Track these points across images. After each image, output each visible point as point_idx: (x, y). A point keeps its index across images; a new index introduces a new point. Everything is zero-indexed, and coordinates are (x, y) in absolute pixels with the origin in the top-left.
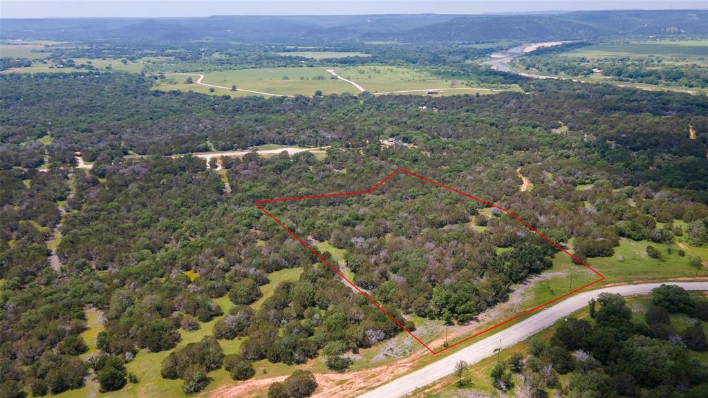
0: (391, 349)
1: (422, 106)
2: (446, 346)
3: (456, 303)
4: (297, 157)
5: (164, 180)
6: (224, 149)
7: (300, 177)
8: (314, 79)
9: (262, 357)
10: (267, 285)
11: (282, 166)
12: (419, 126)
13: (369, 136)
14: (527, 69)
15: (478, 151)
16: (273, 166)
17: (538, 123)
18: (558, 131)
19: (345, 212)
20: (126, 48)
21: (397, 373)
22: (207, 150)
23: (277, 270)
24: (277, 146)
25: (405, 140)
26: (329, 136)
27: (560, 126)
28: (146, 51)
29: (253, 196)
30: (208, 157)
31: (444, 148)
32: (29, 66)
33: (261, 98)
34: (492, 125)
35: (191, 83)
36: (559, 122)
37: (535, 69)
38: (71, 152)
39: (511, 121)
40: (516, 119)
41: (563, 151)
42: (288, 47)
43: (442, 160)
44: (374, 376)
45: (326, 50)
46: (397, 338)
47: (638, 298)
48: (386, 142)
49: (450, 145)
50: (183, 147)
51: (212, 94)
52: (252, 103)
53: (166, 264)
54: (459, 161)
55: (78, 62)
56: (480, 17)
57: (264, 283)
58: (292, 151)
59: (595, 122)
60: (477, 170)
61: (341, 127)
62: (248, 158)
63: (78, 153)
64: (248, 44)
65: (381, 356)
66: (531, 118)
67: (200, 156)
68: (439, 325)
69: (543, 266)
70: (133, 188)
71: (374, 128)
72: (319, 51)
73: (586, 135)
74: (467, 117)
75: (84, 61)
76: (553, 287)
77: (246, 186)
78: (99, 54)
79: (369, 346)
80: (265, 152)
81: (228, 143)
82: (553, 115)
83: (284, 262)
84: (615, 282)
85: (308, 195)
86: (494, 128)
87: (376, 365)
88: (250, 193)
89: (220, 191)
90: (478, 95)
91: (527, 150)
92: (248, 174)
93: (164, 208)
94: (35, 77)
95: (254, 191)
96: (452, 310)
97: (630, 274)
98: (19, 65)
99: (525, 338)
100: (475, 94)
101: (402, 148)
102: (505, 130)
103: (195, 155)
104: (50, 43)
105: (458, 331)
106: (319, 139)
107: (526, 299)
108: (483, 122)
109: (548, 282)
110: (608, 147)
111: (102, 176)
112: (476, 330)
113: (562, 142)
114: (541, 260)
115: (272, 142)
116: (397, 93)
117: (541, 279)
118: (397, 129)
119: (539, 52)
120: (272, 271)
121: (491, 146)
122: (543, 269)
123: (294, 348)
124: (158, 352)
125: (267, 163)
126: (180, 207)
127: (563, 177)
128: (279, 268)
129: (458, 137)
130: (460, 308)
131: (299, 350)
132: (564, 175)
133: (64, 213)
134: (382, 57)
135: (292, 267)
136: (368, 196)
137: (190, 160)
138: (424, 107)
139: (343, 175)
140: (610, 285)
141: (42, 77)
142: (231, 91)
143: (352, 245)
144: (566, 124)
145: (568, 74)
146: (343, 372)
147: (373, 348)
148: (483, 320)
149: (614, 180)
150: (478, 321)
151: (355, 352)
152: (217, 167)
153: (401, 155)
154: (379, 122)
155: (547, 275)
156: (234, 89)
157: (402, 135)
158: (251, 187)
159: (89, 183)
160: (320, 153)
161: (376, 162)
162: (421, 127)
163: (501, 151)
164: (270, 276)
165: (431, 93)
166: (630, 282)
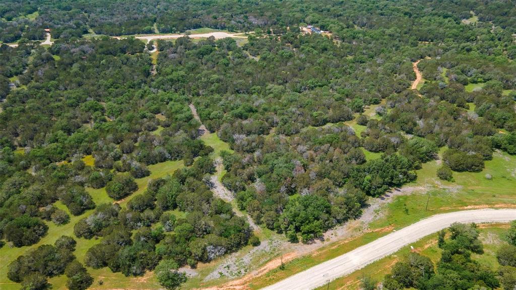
0: (228, 267)
2: (282, 267)
3: (302, 222)
4: (221, 42)
5: (104, 61)
6: (164, 32)
7: (218, 63)
9: (105, 264)
10: (146, 178)
11: (208, 49)
12: (339, 13)
13: (291, 23)
15: (385, 41)
16: (197, 51)
17: (450, 13)
18: (466, 22)
19: (239, 102)
22: (150, 32)
23: (161, 161)
24: (212, 30)
25: (323, 28)
26: (255, 22)
27: (471, 16)
29: (172, 80)
30: (148, 38)
31: (354, 38)
34: (406, 14)
36: (472, 12)
38: (41, 29)
39: (425, 10)
40: (430, 9)
41: (465, 44)
43: (348, 50)
46: (237, 254)
47: (494, 227)
48: (304, 29)
49: (360, 35)
50: (132, 28)
53: (72, 147)
54: (364, 51)
57: (143, 176)
58: (219, 35)
59: (506, 13)
60: (378, 62)
61: (269, 13)
62: (180, 42)
63: (48, 30)
65: (216, 274)
66: (445, 8)
67: (142, 38)
68: (282, 241)
69: (405, 180)
70: (75, 68)
71: (298, 15)
73: (493, 27)
74: (386, 6)
76: (410, 204)
77: (168, 70)
79: (208, 260)
80: (196, 36)
81: (169, 26)
82: (466, 5)
83: (167, 155)
84: (475, 204)
85: (218, 81)
86: (407, 17)
87: (208, 286)
88: (170, 77)
89: (147, 74)
91: (432, 41)
92: (175, 58)
93: (95, 88)
95: (174, 75)
96: (297, 229)
97: (494, 197)
99: (363, 267)
101: (316, 36)
102: (417, 20)
103: (137, 37)
105: (301, 250)
106: (246, 25)
107: (378, 217)
108: (398, 11)
109: (406, 198)
110: (512, 41)
111: (57, 53)
112: (318, 250)
113: (469, 34)
114: (405, 174)
115: (207, 26)
117: (399, 194)
118: (317, 16)
120: (157, 163)
121: (398, 37)
122: (405, 182)
125: (195, 47)
126: (109, 88)
127: (456, 75)
128: (163, 159)
129: (371, 27)
130: (305, 228)
131: (138, 262)
132: (457, 73)
133: (14, 88)
135: (175, 159)
136: (270, 86)
137: (131, 42)
139: (255, 63)
140: (469, 207)
143: (233, 141)
144: (477, 14)
147: (213, 263)
148: (328, 240)
149: (507, 81)
150: (323, 240)
151: (193, 267)
152: (153, 48)
153: (312, 44)
154: (304, 9)
155: (408, 189)
157: (320, 23)
158: (173, 71)
159: (43, 61)
160: (242, 39)
161: (289, 49)
162: (341, 15)
163: (407, 42)
164: (151, 168)
166: (491, 205)
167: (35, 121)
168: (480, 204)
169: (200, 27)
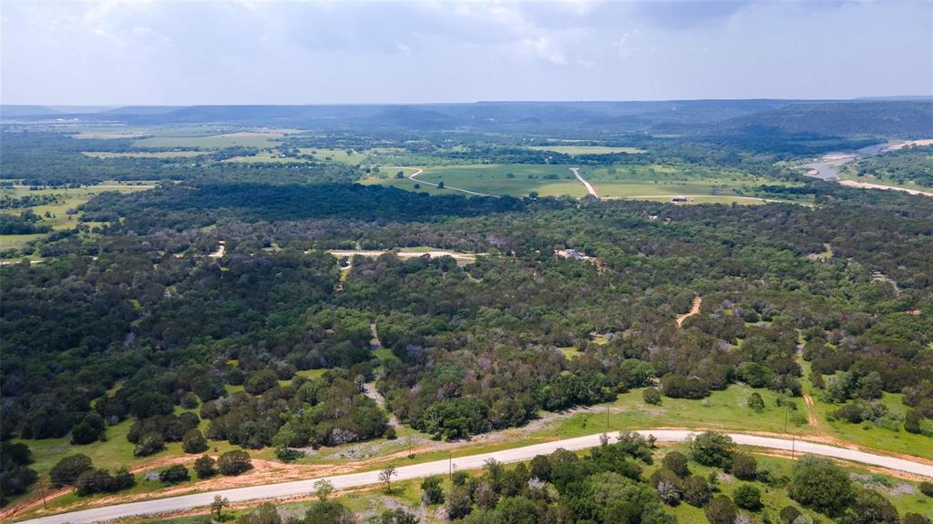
0: (353, 451)
1: (653, 215)
2: (412, 457)
5: (280, 274)
6: (367, 248)
8: (545, 178)
9: (224, 438)
14: (860, 175)
16: (402, 268)
17: (791, 245)
20: (362, 138)
21: (338, 471)
22: (350, 248)
24: (426, 248)
25: (589, 253)
26: (494, 242)
28: (384, 141)
29: (358, 297)
30: (344, 254)
32: (254, 155)
33: (462, 197)
34: (725, 242)
35: (402, 177)
36: (828, 245)
37: (872, 176)
42: (550, 140)
44: (314, 470)
45: (595, 144)
46: (368, 443)
48: (563, 253)
50: (327, 243)
51: (418, 191)
52: (446, 202)
55: (303, 151)
57: (287, 379)
59: (877, 248)
61: (519, 234)
62: (383, 258)
63: (224, 242)
64: (504, 136)
65: (337, 456)
67: (336, 253)
68: (426, 438)
70: (244, 278)
71: (560, 236)
72: (586, 145)
74: (699, 231)
75: (308, 151)
76: (591, 421)
77: (358, 286)
78: (330, 144)
79: (333, 444)
80: (407, 254)
81: (375, 242)
82: (821, 236)
83: (322, 360)
84: (672, 426)
87: (324, 463)
88: (357, 293)
92: (370, 275)
94: (252, 167)
97: (701, 421)
98: (244, 154)
100: (730, 204)
101: (575, 262)
104: (289, 131)
105: (443, 445)
107: (546, 428)
109: (591, 415)
111: (227, 264)
114: (599, 391)
115: (428, 245)
116: (630, 198)
117: (586, 411)
119: (905, 151)
120: (309, 369)
121: (695, 267)
125: (399, 265)
127: (741, 309)
129: (661, 254)
131: (256, 436)
134: (662, 153)
137: (321, 256)
138: (655, 217)
139: (474, 285)
141: (257, 167)
142: (438, 188)
143: (405, 353)
144: (834, 249)
145: (920, 184)
146: (287, 463)
147: (336, 448)
148: (476, 441)
150: (469, 441)
151: (316, 448)
152: (346, 265)
156: (441, 186)
157: (589, 247)
158: (363, 287)
159: (208, 271)
164: (298, 373)
165: (677, 200)
166: (692, 428)
167: (184, 325)
168: (679, 426)
169: (419, 245)
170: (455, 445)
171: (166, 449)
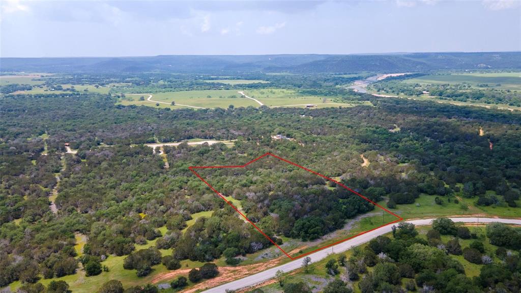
0: (266, 254)
1: (302, 115)
2: (301, 252)
3: (309, 228)
4: (214, 146)
5: (125, 160)
6: (165, 141)
7: (216, 159)
8: (229, 97)
9: (186, 258)
10: (190, 221)
11: (204, 152)
12: (298, 127)
13: (264, 134)
14: (378, 91)
15: (337, 143)
16: (198, 152)
17: (380, 126)
18: (393, 131)
19: (244, 179)
20: (98, 77)
21: (268, 266)
22: (153, 142)
23: (198, 212)
24: (201, 139)
25: (288, 136)
26: (236, 133)
27: (395, 127)
28: (112, 79)
29: (183, 170)
30: (154, 146)
31: (314, 141)
32: (30, 89)
33: (192, 110)
34: (348, 127)
35: (143, 100)
36: (395, 125)
37: (383, 91)
38: (62, 143)
39: (362, 124)
40: (365, 123)
41: (394, 143)
42: (212, 77)
43: (311, 149)
44: (254, 268)
45: (239, 79)
46: (270, 249)
47: (424, 227)
48: (275, 137)
49: (318, 139)
50: (138, 140)
51: (158, 107)
52: (185, 113)
53: (126, 209)
54: (323, 149)
55: (64, 87)
56: (347, 56)
57: (189, 220)
58: (211, 142)
59: (418, 125)
60: (335, 154)
61: (245, 128)
62: (181, 147)
63: (67, 144)
64: (183, 75)
65: (260, 258)
66: (376, 122)
67: (149, 145)
68: (298, 242)
69: (368, 209)
70: (104, 165)
71: (268, 128)
72: (234, 79)
73: (411, 134)
74: (332, 122)
75: (69, 86)
76: (372, 221)
77: (179, 163)
78: (79, 81)
79: (253, 252)
80: (192, 143)
82: (390, 121)
84: (412, 218)
85: (220, 168)
86: (350, 128)
87: (256, 263)
88: (182, 168)
89: (162, 166)
90: (340, 108)
91: (371, 142)
92: (181, 157)
93: (124, 177)
94: (35, 97)
95: (186, 167)
96: (306, 232)
97: (422, 214)
98: (23, 89)
100: (338, 107)
101: (285, 141)
102: (357, 130)
103: (145, 145)
104: (45, 74)
105: (309, 245)
106: (230, 135)
107: (355, 228)
108: (342, 125)
109: (370, 218)
110: (425, 141)
111: (84, 158)
112: (321, 244)
113: (395, 137)
114: (367, 205)
115: (198, 137)
116: (286, 106)
117: (366, 217)
118: (283, 129)
119: (388, 79)
120: (194, 213)
121: (346, 140)
122: (368, 211)
123: (206, 252)
124: (121, 256)
125: (194, 150)
126: (135, 177)
127: (390, 158)
128: (199, 211)
129: (325, 134)
130: (311, 231)
132: (391, 157)
133: (59, 180)
134: (276, 83)
135: (207, 211)
136: (260, 170)
137: (142, 148)
138: (304, 116)
139: (245, 157)
141: (40, 97)
142: (171, 105)
143: (246, 197)
144: (399, 127)
145: (406, 94)
146: (236, 266)
147: (255, 254)
148: (326, 239)
149: (423, 160)
150: (323, 240)
151: (244, 255)
152: (160, 152)
153: (284, 145)
154: (271, 125)
155: (371, 214)
156: (173, 104)
157: (286, 133)
158: (182, 165)
159: (75, 162)
160: (230, 144)
161: (267, 149)
162: (299, 128)
163: (353, 143)
164: (193, 216)
165: (309, 107)
166: (422, 218)
167: (89, 196)
168: (415, 218)
169: (192, 138)
170: (318, 243)
171: (155, 270)
